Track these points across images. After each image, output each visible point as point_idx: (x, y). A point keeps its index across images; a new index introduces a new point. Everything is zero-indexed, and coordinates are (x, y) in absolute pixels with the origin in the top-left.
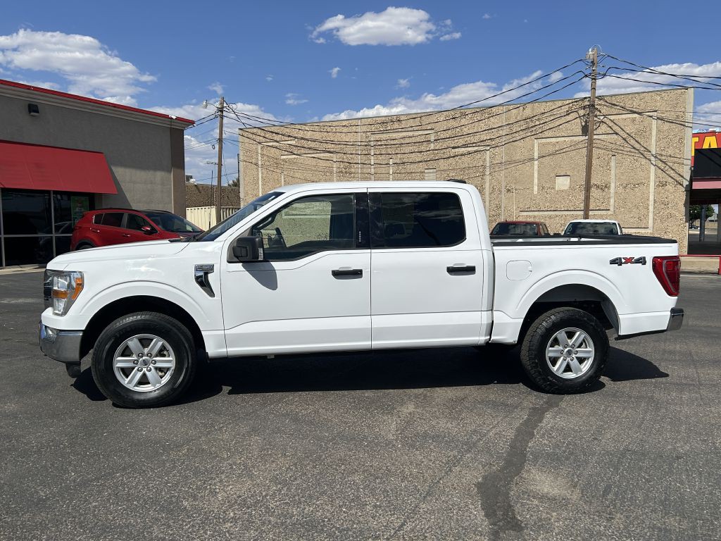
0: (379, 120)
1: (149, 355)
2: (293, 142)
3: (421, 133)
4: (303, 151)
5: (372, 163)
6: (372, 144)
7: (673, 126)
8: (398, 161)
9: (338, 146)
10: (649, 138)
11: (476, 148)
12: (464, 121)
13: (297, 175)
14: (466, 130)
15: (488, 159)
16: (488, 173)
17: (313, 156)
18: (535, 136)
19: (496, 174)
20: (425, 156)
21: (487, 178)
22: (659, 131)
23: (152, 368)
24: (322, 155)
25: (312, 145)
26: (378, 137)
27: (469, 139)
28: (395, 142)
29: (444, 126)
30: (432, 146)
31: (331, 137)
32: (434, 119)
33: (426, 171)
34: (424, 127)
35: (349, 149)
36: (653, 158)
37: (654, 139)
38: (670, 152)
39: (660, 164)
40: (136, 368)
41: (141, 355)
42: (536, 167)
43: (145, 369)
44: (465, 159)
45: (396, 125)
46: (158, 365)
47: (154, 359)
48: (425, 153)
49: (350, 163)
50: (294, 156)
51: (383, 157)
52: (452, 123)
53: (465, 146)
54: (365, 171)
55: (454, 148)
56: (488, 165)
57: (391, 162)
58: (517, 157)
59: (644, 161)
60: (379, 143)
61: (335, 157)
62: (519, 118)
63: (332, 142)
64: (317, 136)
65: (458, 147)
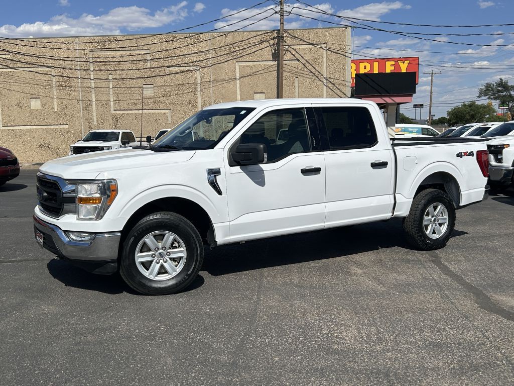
0: (97, 39)
1: (164, 248)
2: (8, 56)
3: (137, 52)
4: (19, 65)
5: (92, 78)
6: (91, 60)
7: (338, 56)
8: (118, 77)
9: (56, 61)
10: (321, 65)
11: (188, 68)
12: (176, 44)
13: (13, 88)
14: (178, 52)
15: (198, 77)
16: (199, 89)
17: (30, 69)
18: (237, 60)
19: (206, 90)
20: (143, 73)
21: (199, 94)
22: (328, 59)
23: (168, 259)
24: (40, 69)
25: (29, 59)
26: (96, 54)
27: (181, 60)
28: (114, 60)
29: (158, 47)
30: (149, 65)
31: (48, 53)
32: (149, 41)
33: (144, 86)
34: (140, 48)
35: (68, 64)
36: (325, 81)
37: (325, 65)
38: (337, 76)
39: (330, 85)
40: (154, 261)
41: (157, 249)
42: (238, 86)
43: (161, 261)
44: (179, 76)
45: (113, 45)
46: (173, 256)
47: (168, 251)
48: (142, 71)
49: (70, 78)
50: (10, 70)
51: (102, 72)
52: (165, 46)
53: (178, 65)
54: (85, 85)
55: (168, 67)
56: (199, 82)
57: (111, 77)
58: (223, 77)
59: (319, 83)
60: (98, 60)
61: (53, 72)
62: (222, 44)
63: (51, 58)
64: (34, 51)
65: (172, 66)
